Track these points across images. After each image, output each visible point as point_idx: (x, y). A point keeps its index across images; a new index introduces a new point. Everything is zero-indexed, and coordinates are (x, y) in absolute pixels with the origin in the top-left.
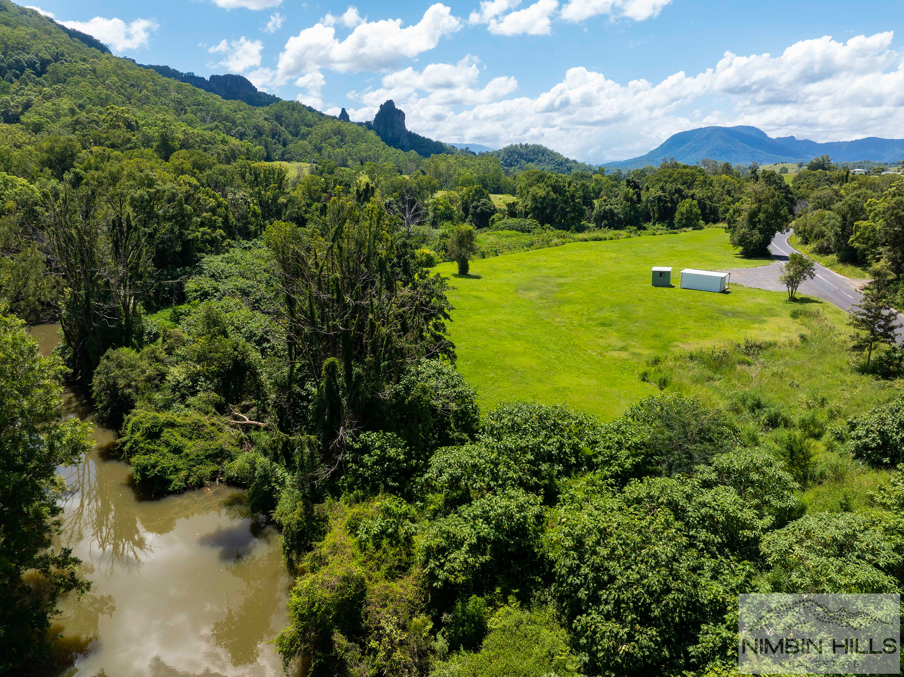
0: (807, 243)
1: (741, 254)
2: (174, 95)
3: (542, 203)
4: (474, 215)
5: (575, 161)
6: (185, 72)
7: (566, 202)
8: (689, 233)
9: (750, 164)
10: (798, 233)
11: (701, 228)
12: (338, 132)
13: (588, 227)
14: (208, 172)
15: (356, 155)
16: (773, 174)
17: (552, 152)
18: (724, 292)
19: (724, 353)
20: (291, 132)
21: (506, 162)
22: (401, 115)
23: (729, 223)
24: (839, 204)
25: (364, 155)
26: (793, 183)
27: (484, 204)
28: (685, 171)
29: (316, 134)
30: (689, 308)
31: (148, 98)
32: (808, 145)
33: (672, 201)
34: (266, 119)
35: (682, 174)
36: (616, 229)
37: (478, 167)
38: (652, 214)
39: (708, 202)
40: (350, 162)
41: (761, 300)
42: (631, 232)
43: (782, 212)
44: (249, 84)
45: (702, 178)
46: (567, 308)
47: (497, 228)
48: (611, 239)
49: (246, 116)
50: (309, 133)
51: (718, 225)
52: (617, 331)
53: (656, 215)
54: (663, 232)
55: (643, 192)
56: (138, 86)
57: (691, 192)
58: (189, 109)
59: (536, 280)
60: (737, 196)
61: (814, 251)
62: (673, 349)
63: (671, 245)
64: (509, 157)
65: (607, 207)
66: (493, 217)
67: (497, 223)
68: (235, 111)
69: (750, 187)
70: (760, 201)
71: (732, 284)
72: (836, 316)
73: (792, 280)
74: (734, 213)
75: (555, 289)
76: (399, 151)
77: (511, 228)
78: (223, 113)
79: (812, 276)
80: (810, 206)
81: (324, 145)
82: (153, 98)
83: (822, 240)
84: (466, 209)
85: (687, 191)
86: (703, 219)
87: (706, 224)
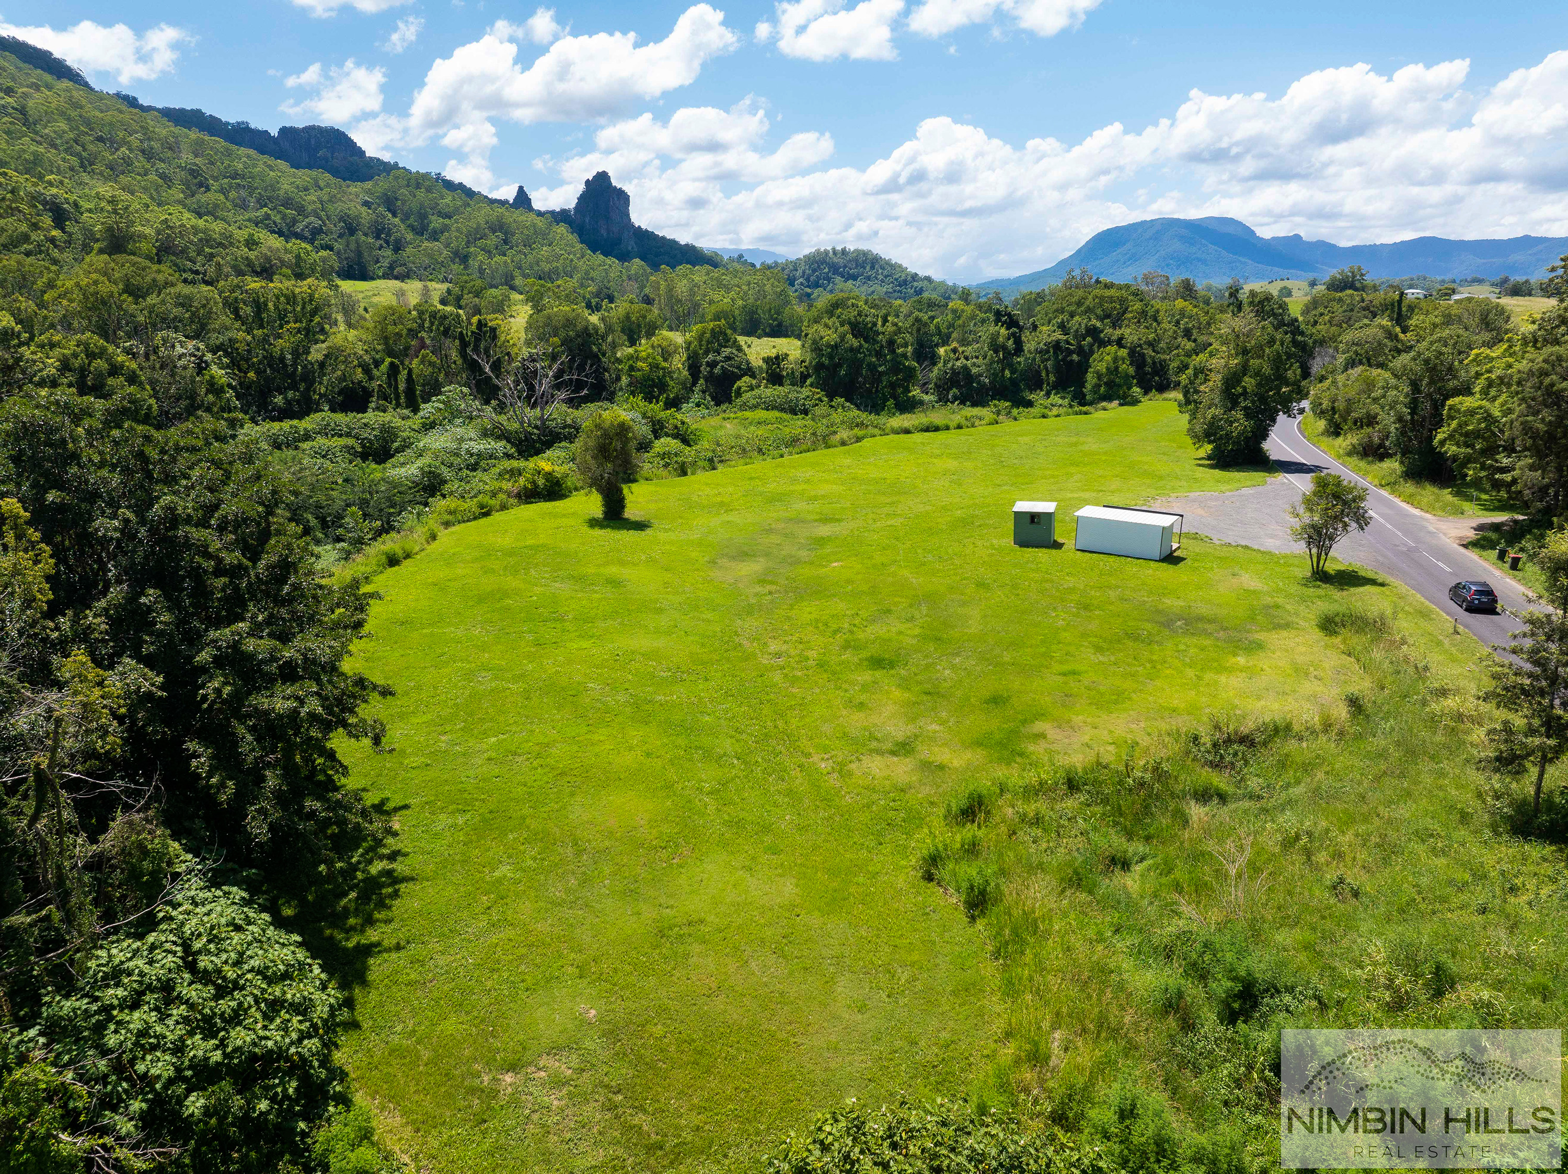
0: (1337, 434)
1: (1209, 458)
2: (186, 157)
3: (831, 357)
4: (710, 378)
5: (928, 279)
6: (232, 120)
7: (879, 354)
8: (1113, 411)
9: (1228, 281)
10: (1320, 412)
11: (1135, 402)
12: (498, 227)
13: (921, 403)
14: (152, 300)
15: (531, 268)
16: (1268, 298)
17: (888, 263)
18: (1171, 559)
19: (1156, 769)
20: (412, 228)
21: (808, 280)
22: (623, 197)
23: (1186, 394)
24: (1405, 358)
25: (546, 267)
26: (1302, 314)
27: (728, 358)
28: (1107, 293)
29: (458, 230)
30: (1086, 607)
31: (128, 162)
32: (1326, 249)
33: (1080, 350)
34: (366, 204)
35: (1102, 298)
36: (974, 405)
37: (745, 288)
38: (1044, 374)
39: (1149, 352)
40: (518, 281)
41: (1250, 580)
42: (998, 413)
43: (1290, 374)
44: (351, 144)
45: (1138, 306)
46: (808, 611)
47: (744, 407)
48: (959, 427)
49: (325, 198)
50: (445, 228)
51: (1166, 395)
52: (904, 684)
53: (1052, 378)
54: (1062, 410)
55: (1026, 336)
56: (112, 142)
57: (1118, 332)
58: (215, 186)
59: (770, 531)
60: (1202, 339)
61: (1352, 452)
62: (1031, 748)
63: (1074, 439)
64: (814, 271)
65: (958, 364)
66: (738, 383)
67: (746, 396)
68: (306, 189)
69: (1228, 324)
70: (1245, 352)
71: (1188, 536)
72: (1422, 623)
73: (1319, 534)
74: (1196, 376)
75: (803, 553)
76: (610, 260)
77: (770, 406)
78: (282, 192)
79: (1362, 521)
80: (1341, 359)
81: (472, 249)
82: (140, 163)
83: (1370, 430)
84: (694, 367)
85: (1108, 330)
86: (1139, 384)
87: (1146, 393)
